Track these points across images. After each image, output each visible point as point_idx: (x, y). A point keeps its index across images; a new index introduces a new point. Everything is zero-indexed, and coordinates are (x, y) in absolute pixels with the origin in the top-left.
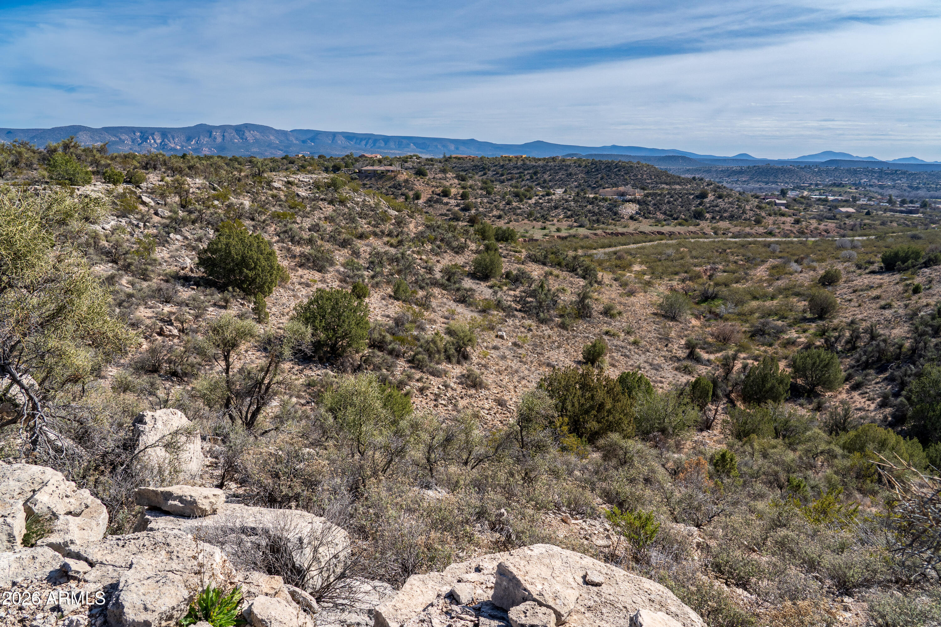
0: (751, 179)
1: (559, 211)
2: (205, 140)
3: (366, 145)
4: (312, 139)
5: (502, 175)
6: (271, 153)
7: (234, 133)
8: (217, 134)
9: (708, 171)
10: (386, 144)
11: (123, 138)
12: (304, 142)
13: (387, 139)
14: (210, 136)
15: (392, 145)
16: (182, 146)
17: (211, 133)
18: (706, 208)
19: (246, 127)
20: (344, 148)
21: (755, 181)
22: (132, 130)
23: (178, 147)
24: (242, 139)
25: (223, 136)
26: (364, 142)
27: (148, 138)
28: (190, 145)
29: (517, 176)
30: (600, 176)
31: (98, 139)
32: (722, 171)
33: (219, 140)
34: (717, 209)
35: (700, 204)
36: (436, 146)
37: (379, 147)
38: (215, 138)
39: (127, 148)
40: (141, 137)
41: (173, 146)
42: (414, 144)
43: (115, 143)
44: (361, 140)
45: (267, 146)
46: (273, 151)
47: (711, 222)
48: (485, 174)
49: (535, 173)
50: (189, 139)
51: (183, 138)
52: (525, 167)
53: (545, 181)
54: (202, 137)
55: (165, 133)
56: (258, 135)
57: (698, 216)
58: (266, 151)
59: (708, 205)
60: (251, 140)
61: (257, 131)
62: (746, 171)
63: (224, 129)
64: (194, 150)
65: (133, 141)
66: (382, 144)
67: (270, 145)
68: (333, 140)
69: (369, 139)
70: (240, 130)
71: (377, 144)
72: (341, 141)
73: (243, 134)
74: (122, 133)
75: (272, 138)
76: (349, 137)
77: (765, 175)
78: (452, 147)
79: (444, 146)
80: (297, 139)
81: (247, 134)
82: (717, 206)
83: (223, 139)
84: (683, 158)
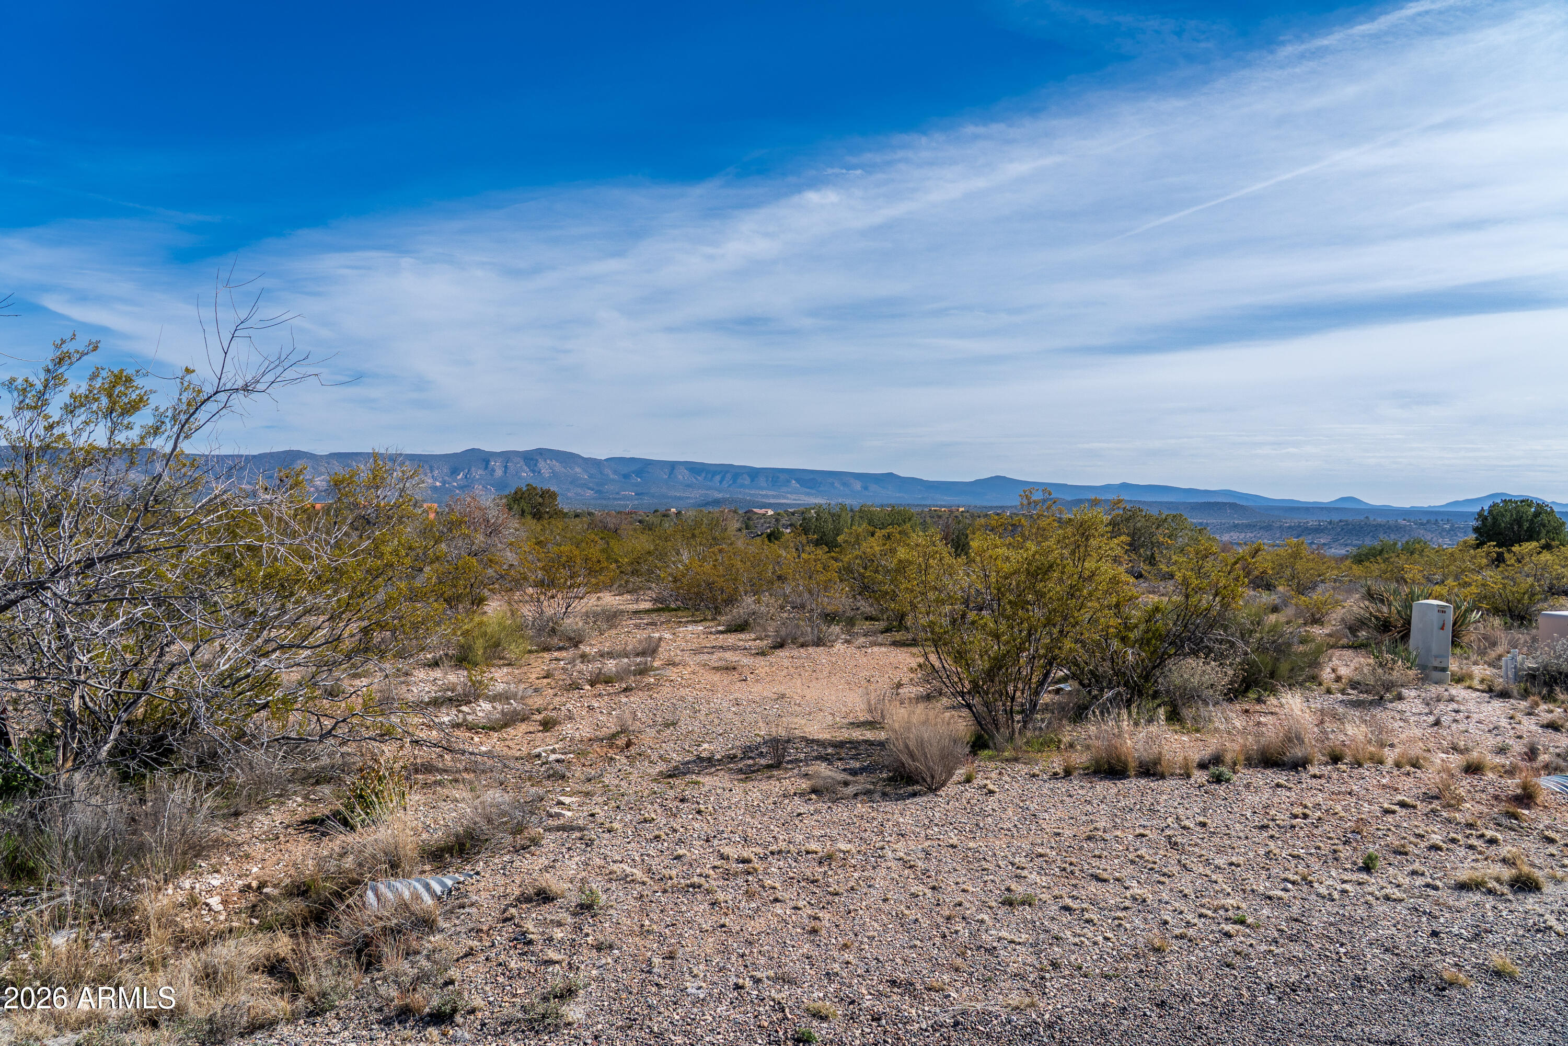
0: (1335, 540)
2: (478, 473)
3: (721, 482)
4: (639, 473)
6: (576, 494)
7: (522, 463)
8: (497, 465)
9: (1268, 528)
10: (752, 480)
12: (626, 476)
13: (754, 473)
14: (486, 468)
15: (762, 482)
16: (444, 483)
17: (487, 462)
19: (541, 454)
20: (688, 486)
21: (1341, 545)
23: (438, 484)
24: (533, 471)
25: (506, 467)
26: (718, 478)
28: (455, 480)
31: (323, 470)
32: (1290, 527)
33: (499, 473)
36: (832, 485)
37: (742, 486)
38: (493, 470)
41: (430, 481)
42: (798, 481)
44: (714, 474)
45: (571, 483)
46: (579, 490)
50: (454, 472)
51: (446, 470)
54: (473, 469)
55: (419, 461)
56: (557, 466)
58: (568, 490)
60: (546, 472)
61: (557, 460)
62: (1326, 527)
63: (507, 456)
64: (462, 488)
66: (747, 481)
67: (574, 481)
68: (670, 474)
69: (727, 472)
70: (530, 458)
71: (739, 481)
72: (682, 475)
73: (536, 465)
75: (578, 470)
76: (696, 469)
77: (1357, 535)
78: (858, 486)
79: (845, 484)
80: (615, 472)
81: (541, 464)
83: (505, 472)
84: (1233, 506)
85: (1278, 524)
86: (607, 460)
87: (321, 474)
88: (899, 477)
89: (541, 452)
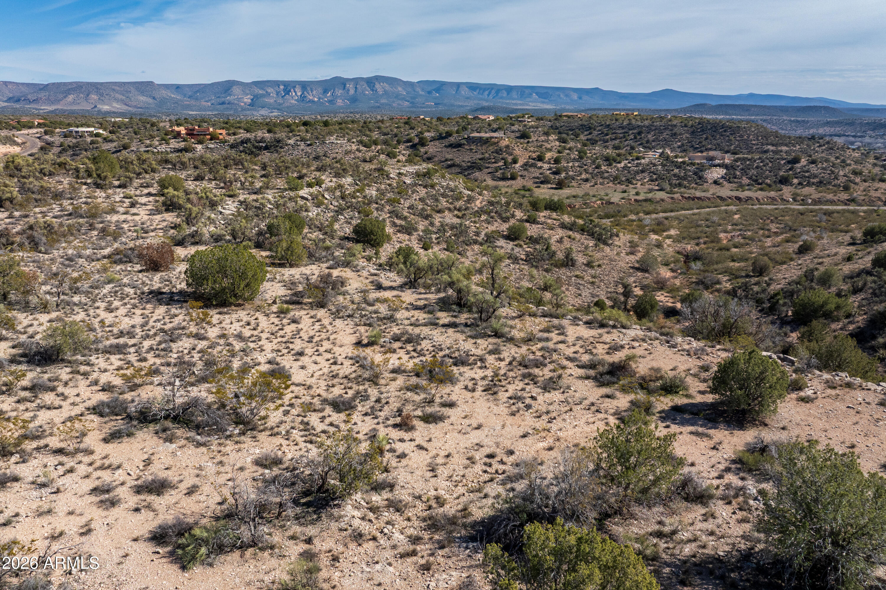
1: (645, 174)
2: (339, 92)
3: (488, 95)
4: (437, 90)
5: (607, 135)
6: (399, 104)
7: (366, 85)
8: (350, 86)
10: (508, 94)
11: (269, 91)
12: (429, 92)
13: (509, 89)
14: (344, 88)
15: (514, 94)
16: (319, 98)
17: (345, 85)
18: (796, 174)
20: (468, 98)
22: (276, 84)
23: (316, 99)
24: (373, 90)
25: (356, 88)
26: (487, 93)
27: (290, 91)
28: (326, 97)
29: (621, 135)
30: (704, 136)
31: (248, 92)
33: (352, 92)
34: (807, 174)
35: (790, 169)
36: (559, 96)
37: (502, 98)
38: (348, 90)
39: (272, 101)
40: (284, 90)
41: (311, 98)
42: (537, 94)
43: (262, 96)
44: (485, 90)
45: (395, 97)
46: (400, 102)
47: (796, 187)
48: (590, 134)
49: (640, 133)
50: (325, 91)
51: (320, 90)
52: (630, 127)
53: (648, 142)
54: (336, 89)
55: (305, 85)
56: (387, 87)
57: (784, 181)
58: (394, 102)
59: (799, 170)
60: (380, 91)
61: (387, 83)
63: (356, 81)
64: (330, 102)
65: (278, 93)
66: (505, 94)
67: (398, 96)
68: (457, 90)
69: (492, 89)
70: (371, 82)
71: (500, 95)
72: (464, 91)
73: (374, 86)
74: (268, 86)
75: (400, 89)
76: (473, 87)
78: (575, 98)
79: (567, 96)
80: (423, 90)
81: (377, 86)
82: (807, 172)
83: (356, 91)
84: (826, 108)
85: (859, 121)
86: (418, 82)
87: (247, 94)
88: (602, 90)
89: (378, 78)
